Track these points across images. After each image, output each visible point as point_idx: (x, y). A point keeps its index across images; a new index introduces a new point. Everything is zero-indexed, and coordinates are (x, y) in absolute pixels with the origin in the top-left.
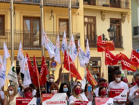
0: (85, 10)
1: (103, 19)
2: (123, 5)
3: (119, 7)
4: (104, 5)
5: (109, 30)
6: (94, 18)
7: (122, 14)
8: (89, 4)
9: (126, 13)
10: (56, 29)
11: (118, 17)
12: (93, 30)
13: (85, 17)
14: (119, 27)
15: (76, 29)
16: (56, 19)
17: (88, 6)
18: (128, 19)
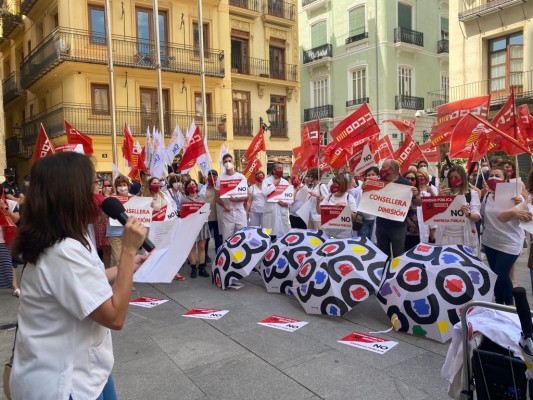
0: (234, 80)
1: (260, 96)
2: (289, 76)
3: (284, 79)
4: (261, 75)
5: (268, 112)
6: (248, 94)
7: (287, 89)
8: (240, 72)
9: (293, 88)
10: (191, 108)
11: (282, 93)
12: (246, 111)
13: (235, 92)
14: (283, 108)
15: (221, 108)
16: (190, 93)
17: (238, 76)
18: (296, 97)
